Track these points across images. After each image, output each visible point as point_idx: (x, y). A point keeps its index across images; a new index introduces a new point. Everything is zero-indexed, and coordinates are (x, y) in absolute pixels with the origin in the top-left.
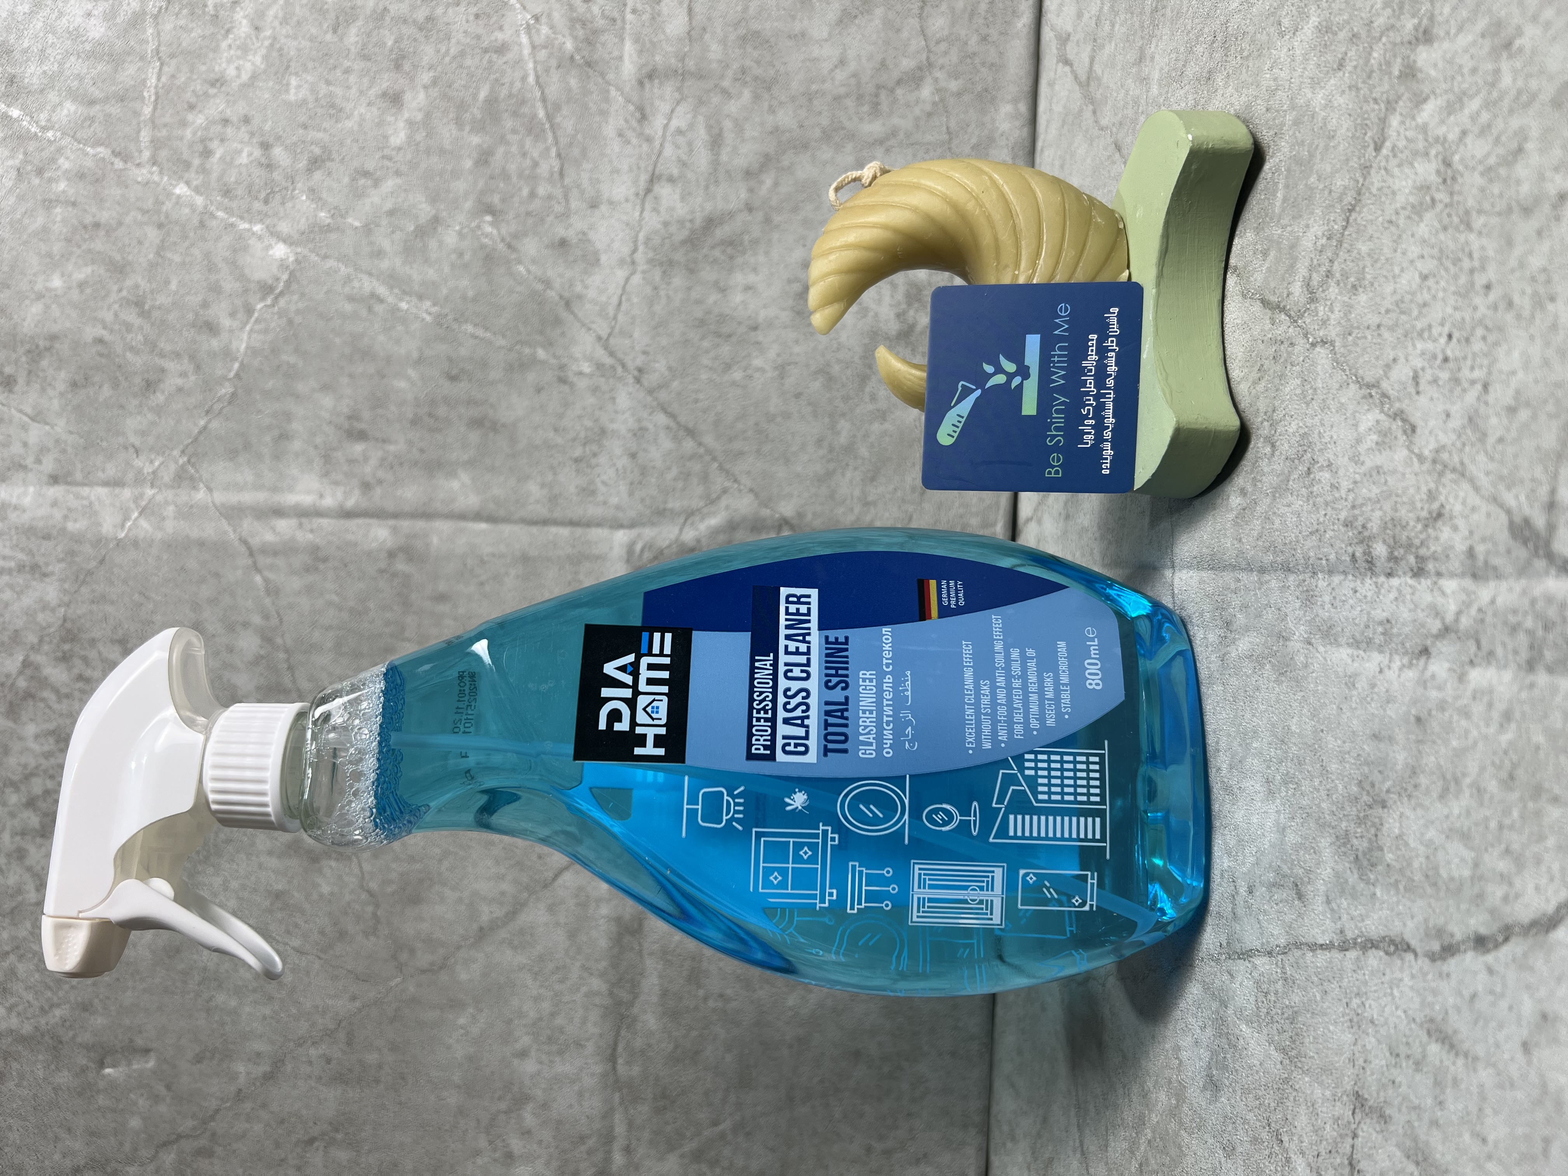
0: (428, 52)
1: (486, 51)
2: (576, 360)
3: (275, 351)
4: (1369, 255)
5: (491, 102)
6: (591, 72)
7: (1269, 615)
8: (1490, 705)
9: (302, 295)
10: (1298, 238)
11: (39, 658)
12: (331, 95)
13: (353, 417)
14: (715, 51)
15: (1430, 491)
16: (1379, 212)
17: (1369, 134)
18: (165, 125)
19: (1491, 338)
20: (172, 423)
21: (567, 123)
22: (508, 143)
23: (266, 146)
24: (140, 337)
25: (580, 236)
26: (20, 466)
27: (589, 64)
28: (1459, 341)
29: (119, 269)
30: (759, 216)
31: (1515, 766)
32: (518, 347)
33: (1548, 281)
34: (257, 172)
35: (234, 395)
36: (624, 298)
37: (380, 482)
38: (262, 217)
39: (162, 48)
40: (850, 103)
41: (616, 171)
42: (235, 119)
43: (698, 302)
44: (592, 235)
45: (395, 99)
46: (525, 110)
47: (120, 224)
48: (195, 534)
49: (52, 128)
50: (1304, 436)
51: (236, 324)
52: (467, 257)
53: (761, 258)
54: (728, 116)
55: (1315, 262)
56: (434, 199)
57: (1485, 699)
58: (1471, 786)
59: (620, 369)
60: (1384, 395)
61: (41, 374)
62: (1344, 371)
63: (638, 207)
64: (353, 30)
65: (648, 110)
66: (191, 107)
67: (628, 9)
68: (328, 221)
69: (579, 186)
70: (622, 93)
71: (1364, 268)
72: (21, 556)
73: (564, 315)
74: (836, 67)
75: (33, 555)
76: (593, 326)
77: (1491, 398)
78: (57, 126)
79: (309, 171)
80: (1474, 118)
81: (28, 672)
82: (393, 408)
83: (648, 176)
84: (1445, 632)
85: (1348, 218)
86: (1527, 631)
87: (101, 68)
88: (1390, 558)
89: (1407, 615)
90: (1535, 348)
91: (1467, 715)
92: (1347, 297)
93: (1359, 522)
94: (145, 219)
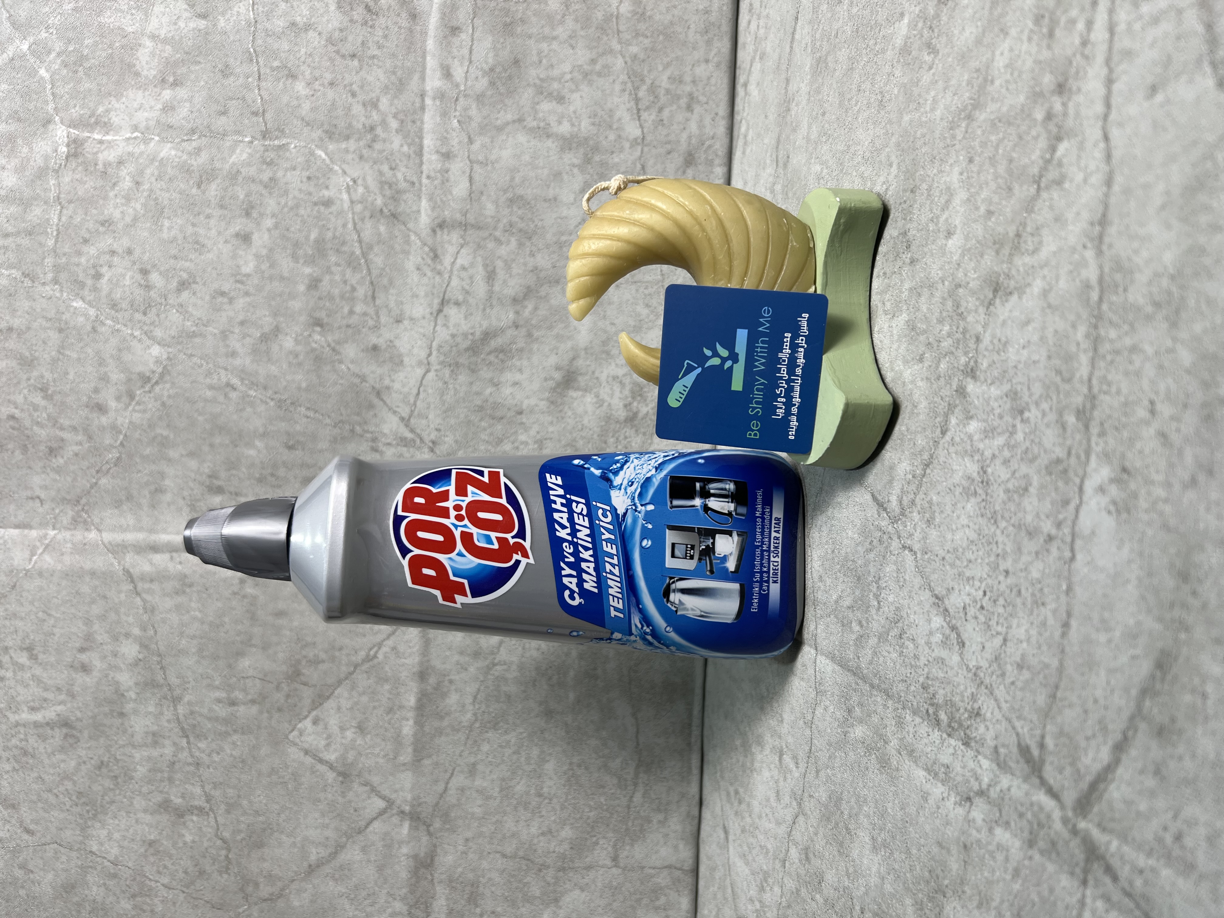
1: (316, 204)
2: (385, 434)
3: (151, 426)
4: (938, 505)
5: (320, 244)
6: (396, 221)
7: (875, 719)
8: (1007, 859)
9: (173, 384)
12: (196, 234)
13: (213, 476)
14: (490, 209)
15: (973, 694)
16: (944, 479)
17: (938, 419)
18: (65, 254)
19: (1009, 609)
20: (69, 479)
21: (378, 260)
22: (332, 273)
23: (145, 272)
24: (44, 415)
25: (388, 343)
28: (990, 599)
29: (28, 363)
30: (523, 331)
31: (1021, 908)
32: (340, 425)
33: (1041, 590)
34: (139, 293)
35: (119, 459)
36: (421, 390)
38: (141, 325)
39: (62, 196)
41: (415, 296)
42: (120, 251)
43: (478, 394)
44: (397, 343)
45: (245, 238)
46: (345, 248)
47: (29, 328)
48: (88, 565)
50: (897, 609)
51: (121, 406)
52: (301, 357)
53: (525, 363)
54: (499, 257)
56: (275, 315)
57: (1004, 853)
58: (995, 908)
59: (418, 441)
60: (946, 610)
62: (922, 577)
63: (432, 324)
64: (213, 186)
65: (439, 252)
66: (86, 241)
67: (424, 176)
68: (194, 328)
69: (387, 306)
70: (420, 238)
71: (934, 512)
73: (376, 401)
76: (398, 410)
77: (1008, 651)
79: (179, 291)
80: (1001, 449)
82: (244, 470)
83: (440, 300)
84: (981, 793)
85: (925, 470)
86: (1028, 821)
87: (13, 209)
88: (949, 726)
89: (959, 769)
90: (1034, 632)
91: (994, 858)
92: (924, 526)
93: (931, 690)
94: (49, 325)
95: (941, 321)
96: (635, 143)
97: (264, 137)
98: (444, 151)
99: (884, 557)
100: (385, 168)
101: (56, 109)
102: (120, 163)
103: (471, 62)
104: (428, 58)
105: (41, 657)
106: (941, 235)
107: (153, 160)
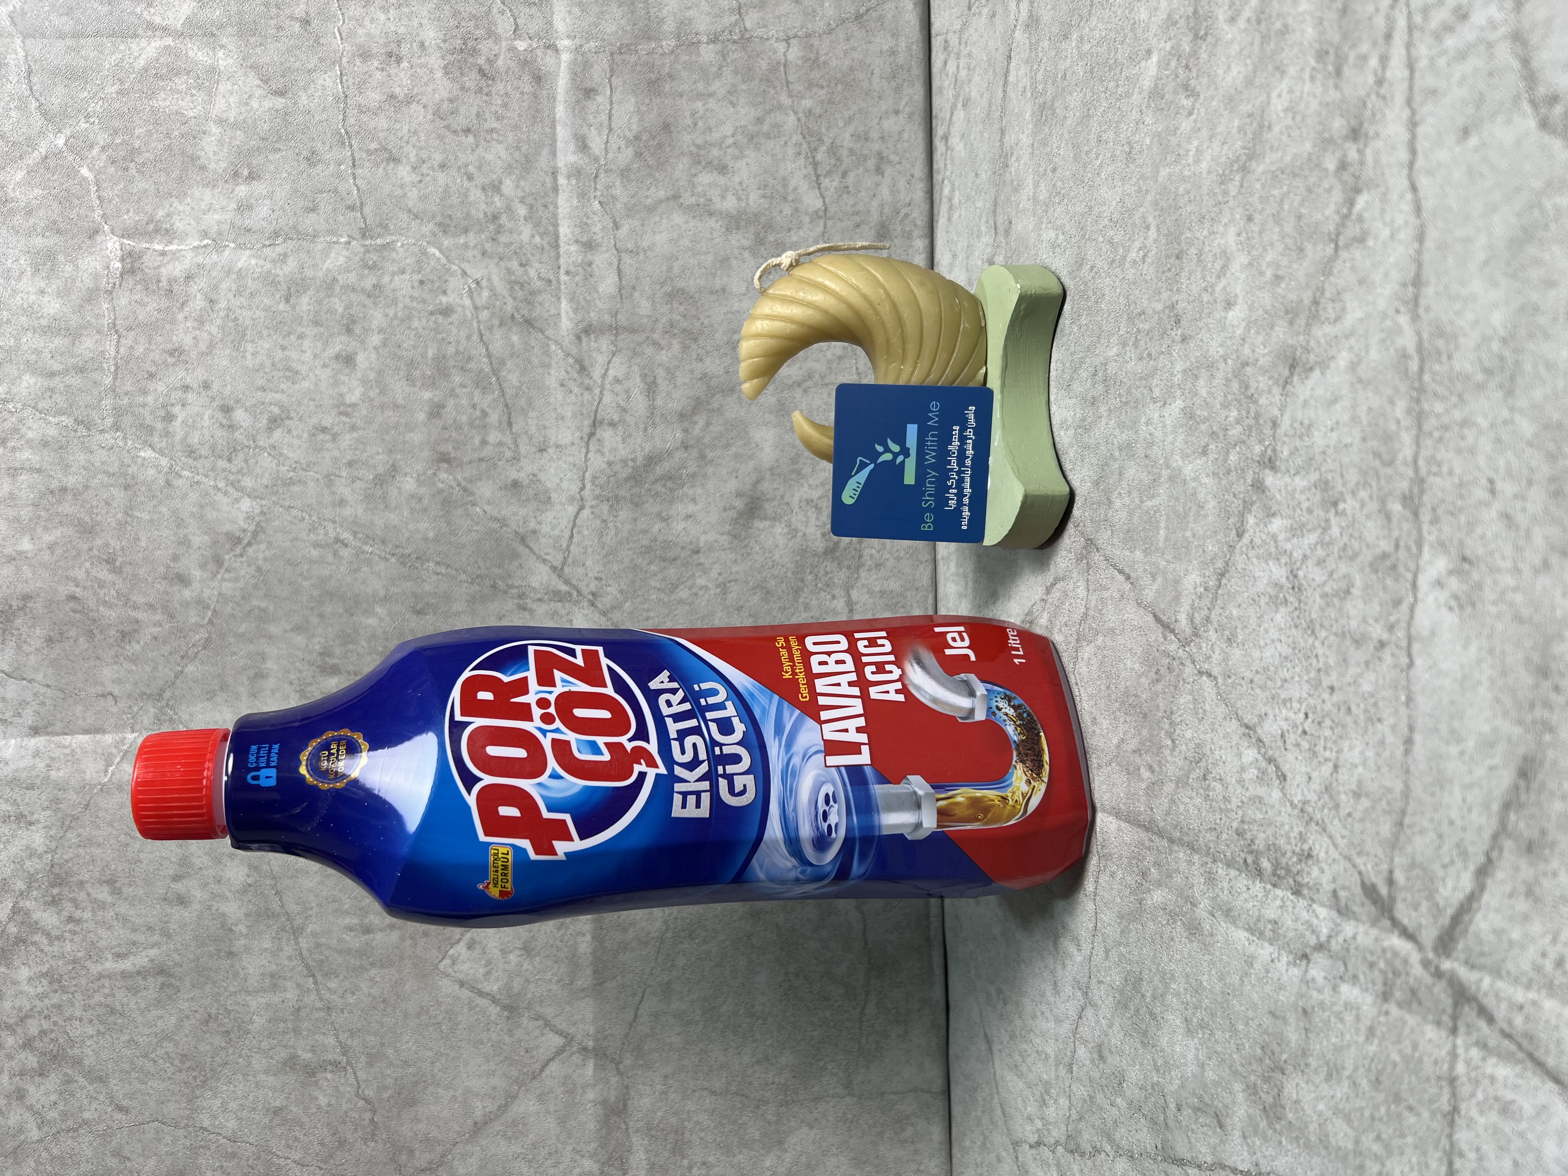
0: (378, 317)
1: (432, 313)
2: (534, 588)
3: (246, 597)
5: (440, 362)
6: (531, 329)
7: (1178, 879)
8: (1358, 1018)
9: (269, 544)
10: (1180, 577)
11: (28, 904)
12: (287, 359)
13: (326, 653)
14: (645, 307)
15: (1300, 833)
16: (1244, 588)
17: (1231, 521)
18: (126, 394)
19: (1338, 731)
20: (148, 669)
21: (512, 377)
22: (457, 396)
23: (227, 410)
24: (113, 592)
25: (531, 478)
26: (1, 720)
28: (1313, 721)
29: (89, 530)
30: (694, 453)
31: (1380, 1073)
32: (478, 581)
33: (1375, 704)
34: (220, 433)
35: (208, 640)
36: (575, 531)
38: (226, 474)
39: (119, 322)
41: (560, 418)
42: (195, 386)
43: (644, 532)
44: (542, 476)
45: (348, 360)
46: (471, 365)
47: (87, 487)
49: (15, 402)
50: (1198, 746)
51: (207, 575)
52: (426, 501)
53: (699, 491)
54: (660, 365)
55: (1196, 604)
56: (390, 451)
57: (1354, 1012)
58: (1349, 1077)
59: (575, 595)
60: (1260, 740)
61: (16, 633)
62: (1227, 706)
63: (584, 450)
64: (305, 299)
65: (586, 363)
66: (151, 376)
67: (562, 271)
68: (291, 474)
69: (526, 433)
70: (562, 348)
71: (1236, 628)
72: (7, 807)
73: (520, 549)
75: (18, 805)
76: (547, 557)
77: (1340, 778)
78: (17, 398)
79: (270, 430)
80: (1313, 547)
81: (19, 918)
82: (362, 643)
83: (590, 422)
84: (1320, 947)
85: (1220, 581)
86: (1381, 970)
87: (58, 342)
88: (1274, 874)
89: (1290, 923)
90: (1370, 754)
91: (1342, 1020)
92: (1224, 646)
93: (1248, 836)
94: (111, 481)
95: (1226, 406)
96: (816, 216)
97: (364, 236)
98: (585, 239)
99: (1176, 687)
100: (514, 265)
101: (104, 216)
102: (189, 278)
103: (610, 130)
104: (559, 128)
105: (126, 891)
106: (1219, 306)
107: (229, 272)
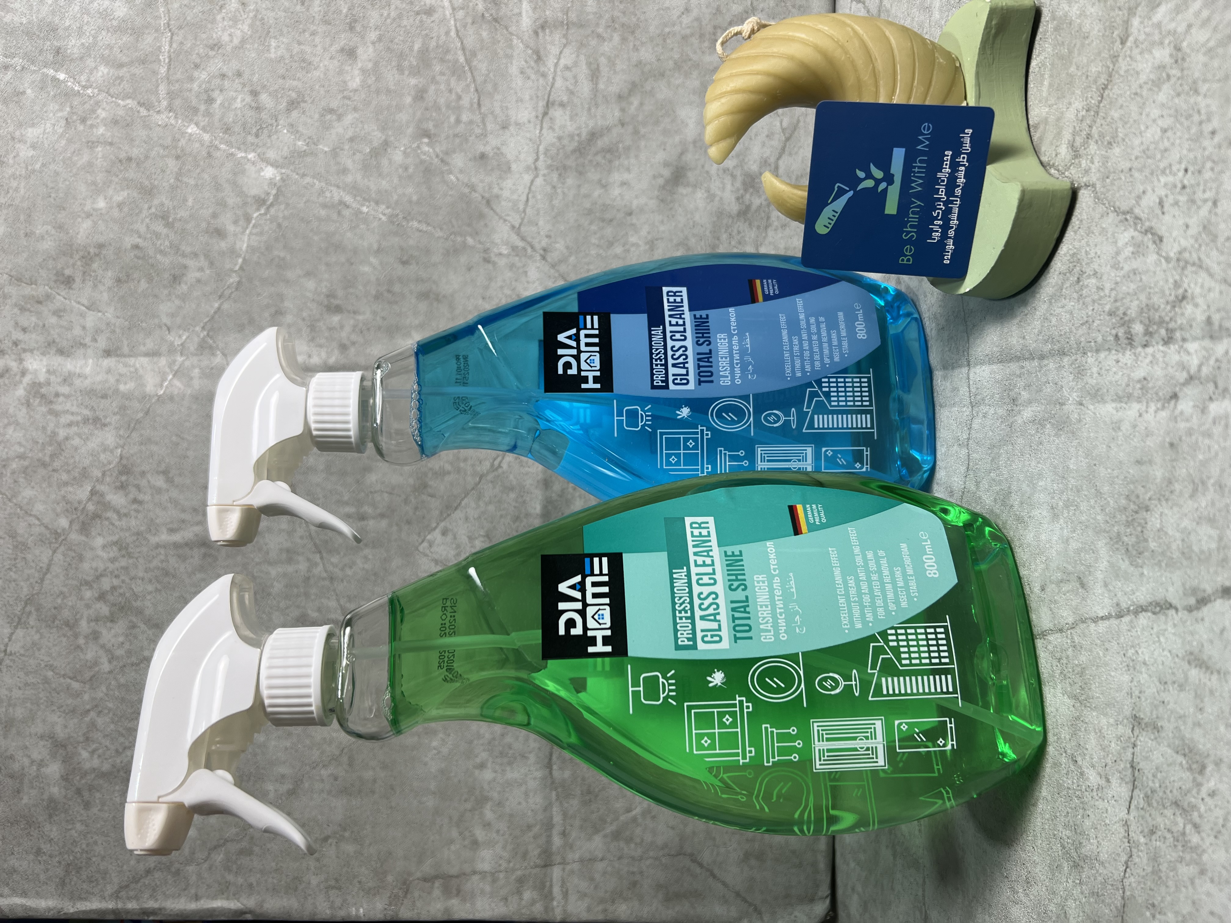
0: (374, 16)
1: (418, 13)
2: (496, 244)
3: (269, 248)
4: (1121, 119)
5: (424, 52)
6: (497, 26)
9: (287, 205)
10: (1062, 113)
11: (103, 488)
12: (302, 52)
13: (331, 295)
14: (591, 5)
15: (1176, 282)
16: (1127, 88)
17: (1116, 33)
18: (177, 81)
19: (1217, 168)
20: (194, 306)
21: (482, 66)
22: (437, 83)
23: (254, 94)
24: (167, 243)
25: (495, 150)
26: (81, 344)
27: (496, 20)
28: (1193, 173)
29: (148, 192)
30: (630, 129)
32: (452, 237)
34: (250, 113)
35: (239, 283)
36: (530, 196)
37: (354, 343)
38: (254, 147)
39: (172, 22)
40: (695, 41)
41: (520, 100)
42: (230, 74)
43: (587, 196)
44: (504, 149)
45: (351, 53)
46: (449, 57)
47: (147, 157)
49: (91, 86)
51: (239, 229)
52: (411, 170)
53: (633, 161)
54: (602, 54)
55: (1077, 128)
56: (383, 129)
57: (1223, 422)
58: (1214, 484)
59: (529, 250)
60: (1137, 218)
61: (93, 274)
62: (1104, 204)
63: (538, 127)
65: (542, 53)
66: (197, 66)
68: (305, 147)
69: (492, 113)
70: (522, 41)
71: (1117, 129)
72: (86, 412)
73: (486, 210)
74: (683, 13)
75: (95, 410)
76: (508, 218)
77: (1219, 210)
78: (94, 85)
79: (288, 110)
81: (95, 498)
82: (360, 287)
83: (545, 103)
84: (1190, 380)
85: (1102, 97)
87: (126, 39)
88: (1146, 334)
89: (1159, 372)
91: (1210, 436)
93: (1121, 311)
94: (166, 153)
105: (177, 479)
